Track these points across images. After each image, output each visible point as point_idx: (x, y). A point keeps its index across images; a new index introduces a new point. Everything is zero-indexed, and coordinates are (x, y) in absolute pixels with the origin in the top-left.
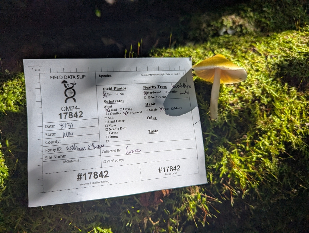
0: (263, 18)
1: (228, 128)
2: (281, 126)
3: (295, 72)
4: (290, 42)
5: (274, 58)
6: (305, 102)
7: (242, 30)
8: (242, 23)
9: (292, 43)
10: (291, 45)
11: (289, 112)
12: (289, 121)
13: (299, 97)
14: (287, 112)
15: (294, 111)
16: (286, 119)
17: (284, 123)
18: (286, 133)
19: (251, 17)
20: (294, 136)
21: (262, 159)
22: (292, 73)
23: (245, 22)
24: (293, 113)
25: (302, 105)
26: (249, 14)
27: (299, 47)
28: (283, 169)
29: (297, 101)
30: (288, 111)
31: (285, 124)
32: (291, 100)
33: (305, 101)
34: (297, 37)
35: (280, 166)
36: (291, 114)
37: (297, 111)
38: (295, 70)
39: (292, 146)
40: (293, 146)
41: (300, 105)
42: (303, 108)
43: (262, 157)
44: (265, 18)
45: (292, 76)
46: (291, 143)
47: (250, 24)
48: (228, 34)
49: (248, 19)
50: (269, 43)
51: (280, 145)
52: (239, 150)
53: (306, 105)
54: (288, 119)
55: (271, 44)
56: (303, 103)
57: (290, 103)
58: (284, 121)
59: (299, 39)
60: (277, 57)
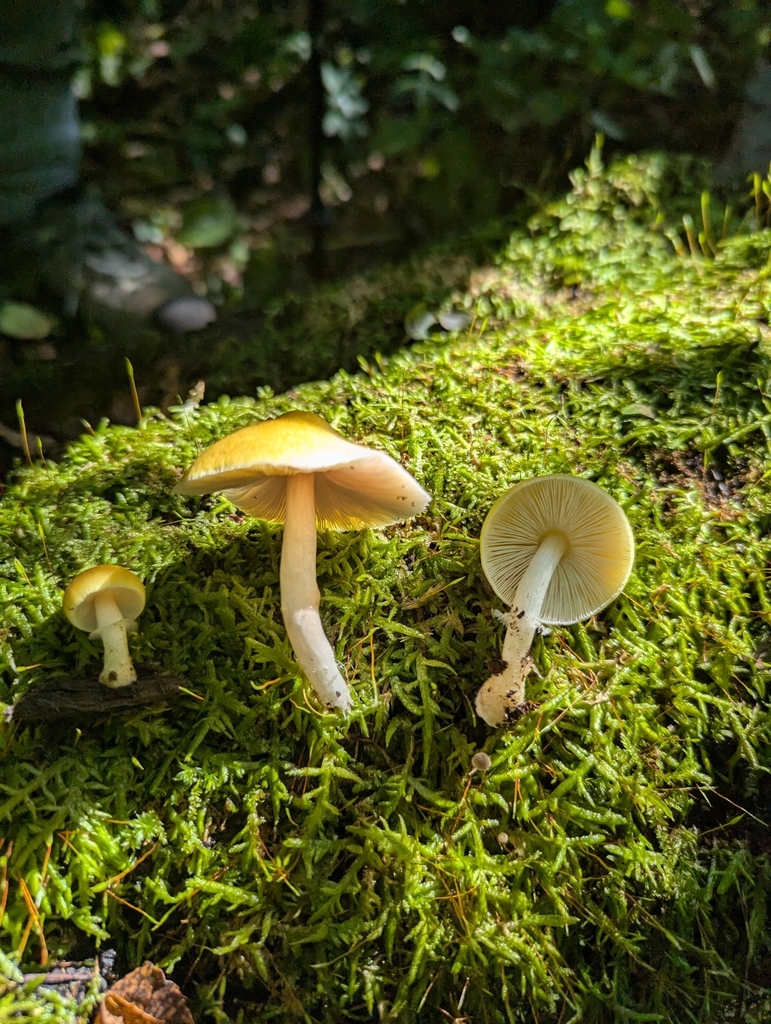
0: (569, 256)
1: (415, 727)
2: (666, 673)
3: (691, 425)
4: (660, 317)
5: (593, 387)
6: (757, 545)
7: (494, 310)
8: (493, 285)
9: (669, 320)
10: (663, 327)
11: (694, 601)
12: (704, 642)
13: (722, 530)
14: (681, 605)
15: (716, 596)
16: (684, 634)
17: (676, 656)
18: (695, 702)
19: (523, 261)
20: (740, 706)
21: (610, 847)
22: (672, 432)
23: (505, 281)
24: (712, 604)
25: (746, 561)
26: (515, 250)
27: (698, 331)
28: (731, 874)
29: (717, 549)
30: (687, 598)
31: (683, 660)
32: (689, 548)
33: (756, 543)
34: (691, 295)
35: (714, 864)
36: (703, 607)
37: (731, 594)
38: (685, 421)
39: (743, 755)
40: (748, 756)
41: (737, 564)
42: (753, 575)
43: (608, 841)
44: (578, 254)
45: (676, 444)
46: (733, 744)
47: (524, 285)
48: (447, 331)
49: (517, 269)
50: (578, 334)
51: (686, 762)
52: (490, 823)
53: (762, 557)
54: (694, 634)
55: (586, 338)
56: (750, 549)
57: (686, 562)
58: (676, 646)
59: (698, 302)
60: (605, 383)
